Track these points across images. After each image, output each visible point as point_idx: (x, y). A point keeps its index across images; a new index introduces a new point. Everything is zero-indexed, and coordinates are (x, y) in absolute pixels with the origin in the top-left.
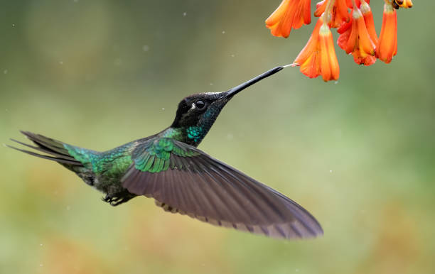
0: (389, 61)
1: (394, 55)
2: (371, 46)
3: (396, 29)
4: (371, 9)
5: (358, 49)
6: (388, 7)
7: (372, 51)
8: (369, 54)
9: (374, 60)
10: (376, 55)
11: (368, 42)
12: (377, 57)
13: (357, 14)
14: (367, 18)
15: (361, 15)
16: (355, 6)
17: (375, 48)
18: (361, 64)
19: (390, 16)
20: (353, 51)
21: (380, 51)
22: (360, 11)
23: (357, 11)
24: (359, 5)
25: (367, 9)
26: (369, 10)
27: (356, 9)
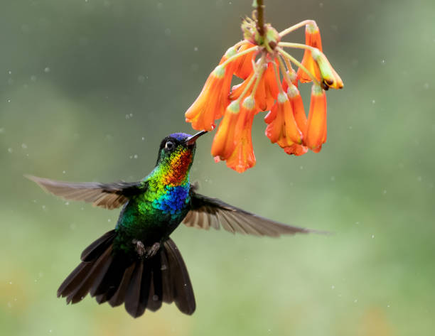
0: (319, 149)
1: (323, 142)
2: (298, 132)
3: (325, 113)
4: (300, 93)
5: (284, 137)
6: (317, 89)
7: (299, 140)
8: (295, 142)
9: (305, 149)
10: (304, 143)
11: (293, 130)
12: (305, 145)
13: (283, 98)
14: (293, 103)
15: (287, 99)
16: (280, 86)
17: (302, 137)
18: (291, 154)
19: (319, 99)
20: (279, 139)
21: (307, 138)
22: (286, 95)
23: (283, 94)
24: (286, 88)
25: (296, 91)
26: (298, 93)
27: (281, 92)
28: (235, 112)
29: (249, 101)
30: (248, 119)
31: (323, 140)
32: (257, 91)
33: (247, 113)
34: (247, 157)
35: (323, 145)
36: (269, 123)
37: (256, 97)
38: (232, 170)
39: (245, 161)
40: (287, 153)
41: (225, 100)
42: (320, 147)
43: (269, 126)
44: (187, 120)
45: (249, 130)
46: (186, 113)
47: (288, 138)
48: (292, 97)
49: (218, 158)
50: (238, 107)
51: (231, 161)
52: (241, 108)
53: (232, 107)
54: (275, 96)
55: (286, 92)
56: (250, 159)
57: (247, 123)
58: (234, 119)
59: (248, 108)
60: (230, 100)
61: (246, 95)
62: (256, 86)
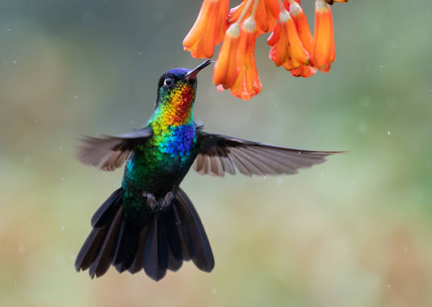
0: (328, 68)
1: (333, 61)
2: (305, 53)
3: (332, 30)
4: (303, 10)
5: (290, 58)
6: (321, 4)
7: (306, 60)
8: (302, 63)
9: (313, 70)
10: (311, 63)
11: (299, 51)
12: (312, 65)
13: (285, 16)
14: (297, 21)
15: (290, 18)
16: (281, 4)
17: (308, 57)
18: (299, 76)
19: (324, 15)
20: (284, 61)
21: (315, 58)
22: (287, 13)
23: (285, 13)
24: (287, 7)
25: (298, 9)
26: (301, 11)
27: (283, 11)
28: (236, 36)
29: (249, 23)
30: (250, 42)
31: (331, 58)
32: (257, 12)
33: (248, 36)
34: (253, 83)
35: (332, 65)
36: (272, 45)
37: (257, 18)
38: (237, 98)
39: (250, 88)
40: (295, 75)
41: (224, 23)
42: (329, 66)
43: (272, 48)
44: (185, 48)
45: (252, 54)
46: (184, 42)
47: (294, 60)
48: (294, 15)
49: (220, 87)
50: (238, 30)
51: (236, 89)
52: (241, 32)
53: (232, 31)
54: (276, 15)
55: (288, 10)
56: (255, 85)
57: (250, 47)
58: (234, 43)
59: (249, 31)
60: (228, 24)
61: (245, 17)
62: (255, 7)
